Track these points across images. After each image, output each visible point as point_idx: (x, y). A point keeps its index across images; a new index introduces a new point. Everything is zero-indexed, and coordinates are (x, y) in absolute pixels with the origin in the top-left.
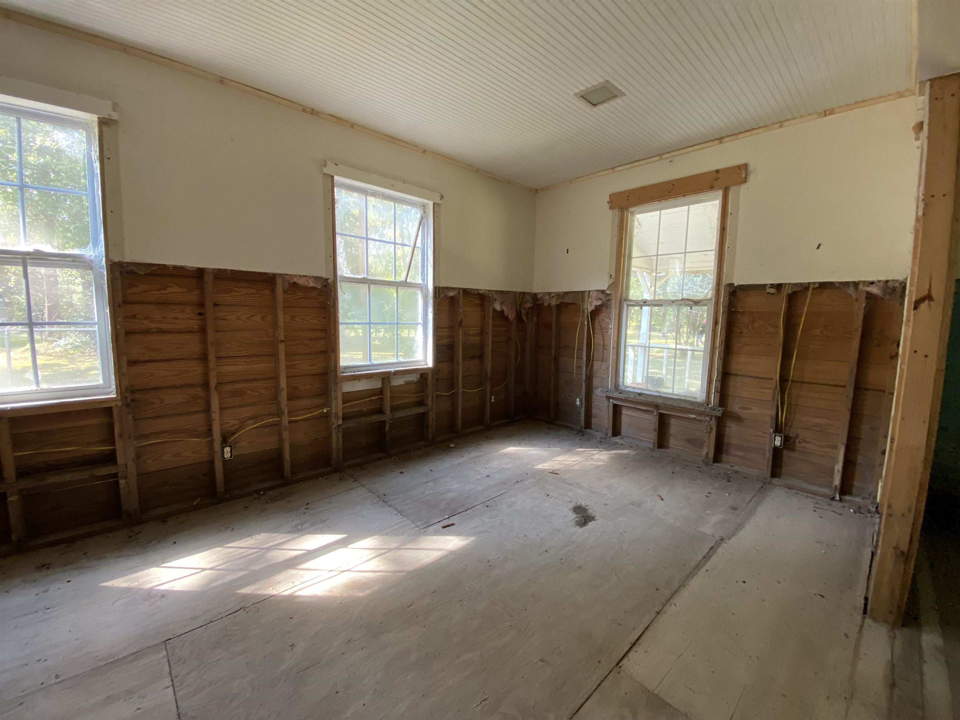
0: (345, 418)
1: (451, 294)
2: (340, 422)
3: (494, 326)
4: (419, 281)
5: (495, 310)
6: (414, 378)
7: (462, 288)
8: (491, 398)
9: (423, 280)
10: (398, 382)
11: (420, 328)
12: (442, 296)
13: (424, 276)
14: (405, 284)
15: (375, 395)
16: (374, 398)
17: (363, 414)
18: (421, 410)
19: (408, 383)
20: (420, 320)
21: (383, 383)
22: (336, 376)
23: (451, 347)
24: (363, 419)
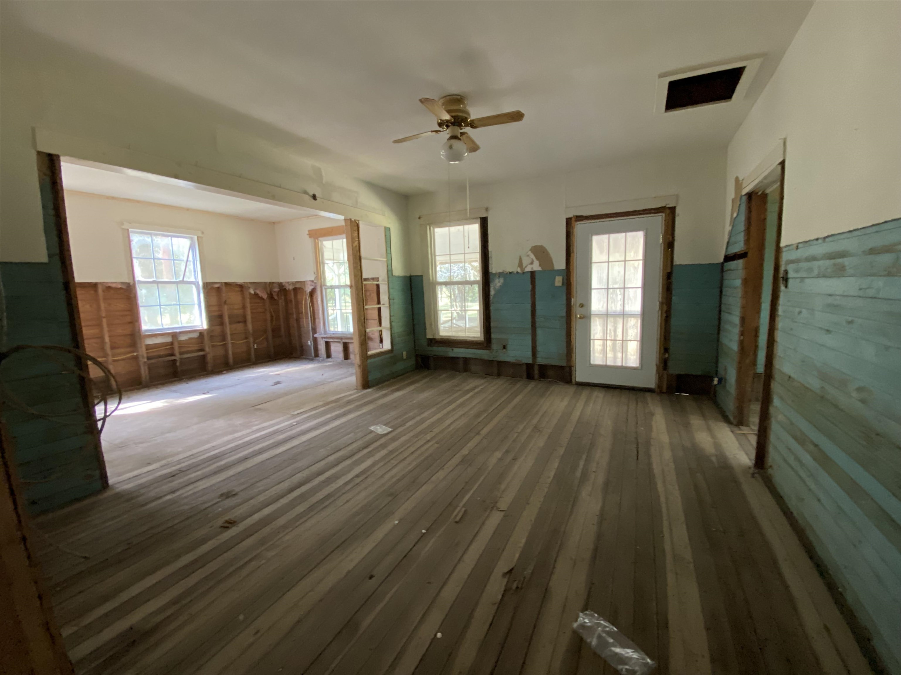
0: (149, 358)
1: (217, 286)
2: (145, 360)
3: (251, 303)
4: (192, 279)
5: (250, 294)
6: (196, 335)
7: (224, 282)
8: (254, 346)
9: (196, 279)
10: (183, 338)
11: (196, 307)
12: (209, 287)
13: (196, 277)
14: (183, 282)
15: (167, 346)
16: (167, 347)
17: (160, 356)
18: (201, 353)
19: (190, 339)
20: (196, 301)
21: (173, 339)
22: (140, 335)
23: (221, 317)
24: (160, 359)
